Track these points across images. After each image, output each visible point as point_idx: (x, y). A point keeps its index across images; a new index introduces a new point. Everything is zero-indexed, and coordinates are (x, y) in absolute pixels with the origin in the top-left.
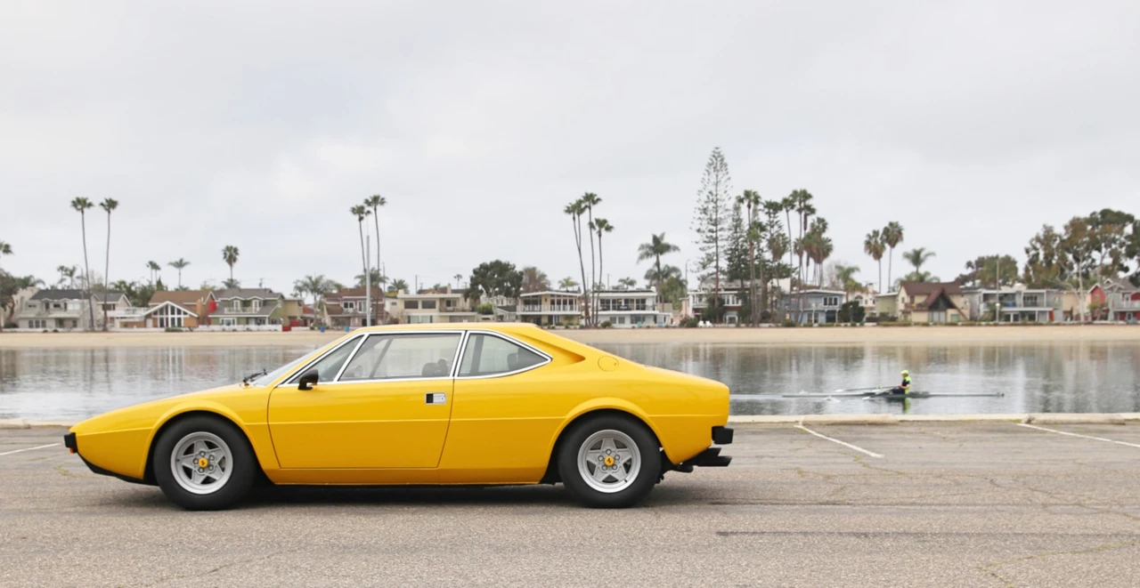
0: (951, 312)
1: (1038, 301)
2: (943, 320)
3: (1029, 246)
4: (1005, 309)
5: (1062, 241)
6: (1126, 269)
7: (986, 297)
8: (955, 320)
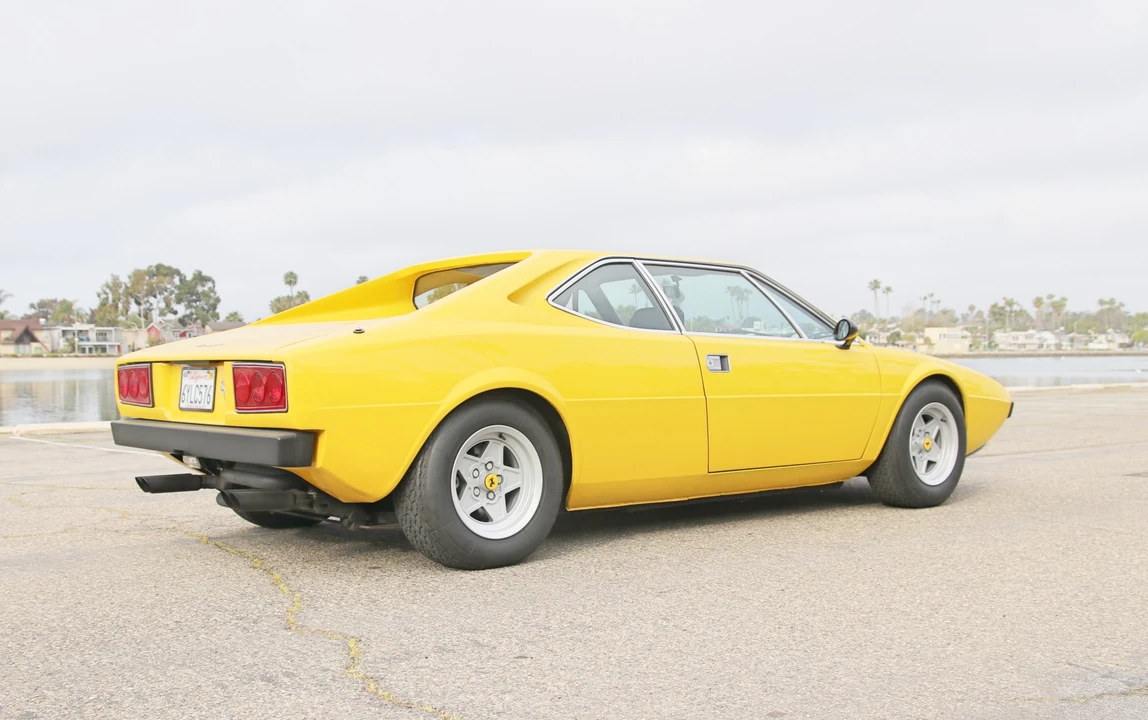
0: (34, 345)
1: (108, 336)
2: (27, 352)
3: (100, 291)
4: (82, 343)
5: (127, 287)
6: (175, 313)
7: (64, 332)
8: (38, 352)
